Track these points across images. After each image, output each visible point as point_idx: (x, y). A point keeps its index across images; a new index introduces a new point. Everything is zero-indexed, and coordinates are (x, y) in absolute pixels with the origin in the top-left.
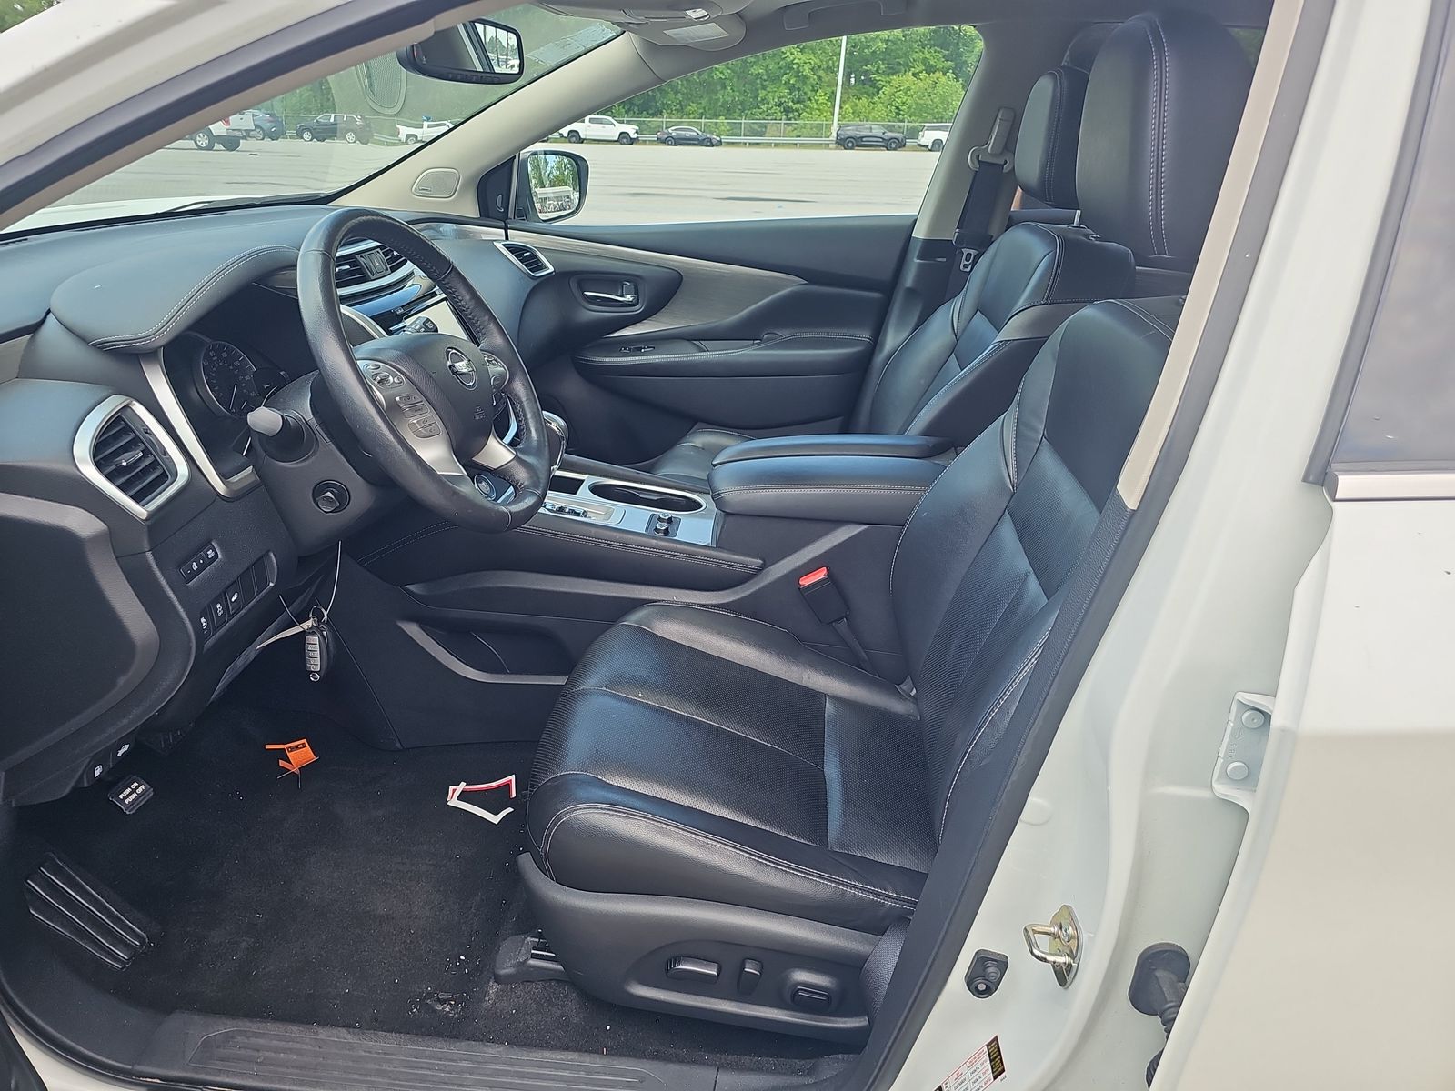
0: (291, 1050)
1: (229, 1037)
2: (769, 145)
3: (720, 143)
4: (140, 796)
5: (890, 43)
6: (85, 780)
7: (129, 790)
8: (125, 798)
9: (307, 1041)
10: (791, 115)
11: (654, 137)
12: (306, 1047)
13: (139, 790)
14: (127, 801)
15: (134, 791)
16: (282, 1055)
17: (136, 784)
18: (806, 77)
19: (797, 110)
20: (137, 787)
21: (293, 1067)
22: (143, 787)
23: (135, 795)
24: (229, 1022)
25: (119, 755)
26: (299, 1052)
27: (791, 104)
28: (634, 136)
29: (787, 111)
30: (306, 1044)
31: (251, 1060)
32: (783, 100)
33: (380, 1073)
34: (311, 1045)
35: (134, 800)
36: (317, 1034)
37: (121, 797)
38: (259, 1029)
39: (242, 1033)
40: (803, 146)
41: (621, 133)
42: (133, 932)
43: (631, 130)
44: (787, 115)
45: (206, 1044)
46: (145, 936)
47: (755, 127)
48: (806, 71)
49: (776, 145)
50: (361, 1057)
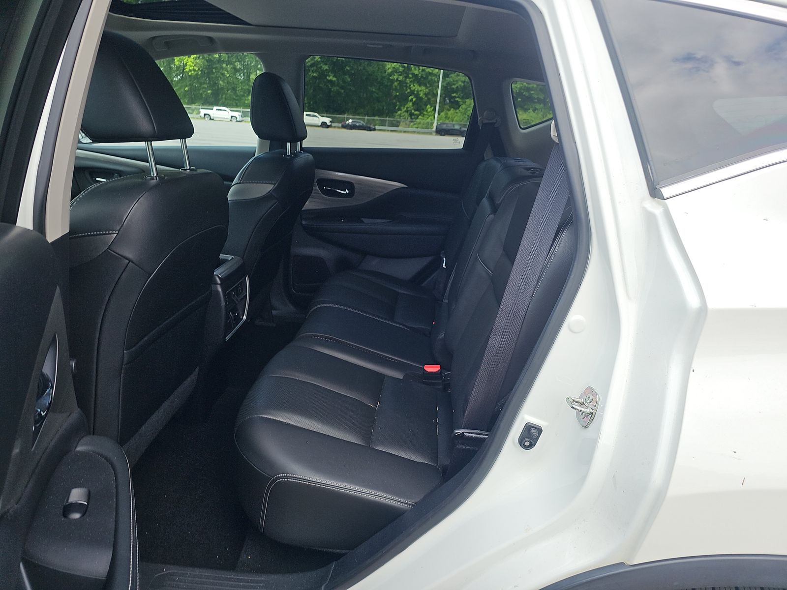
2: (401, 132)
3: (374, 130)
5: (466, 83)
10: (413, 117)
11: (340, 125)
18: (421, 98)
19: (416, 115)
27: (413, 111)
28: (329, 124)
29: (411, 115)
32: (409, 109)
40: (419, 133)
41: (322, 122)
43: (327, 120)
44: (411, 117)
47: (394, 122)
48: (421, 94)
49: (405, 132)
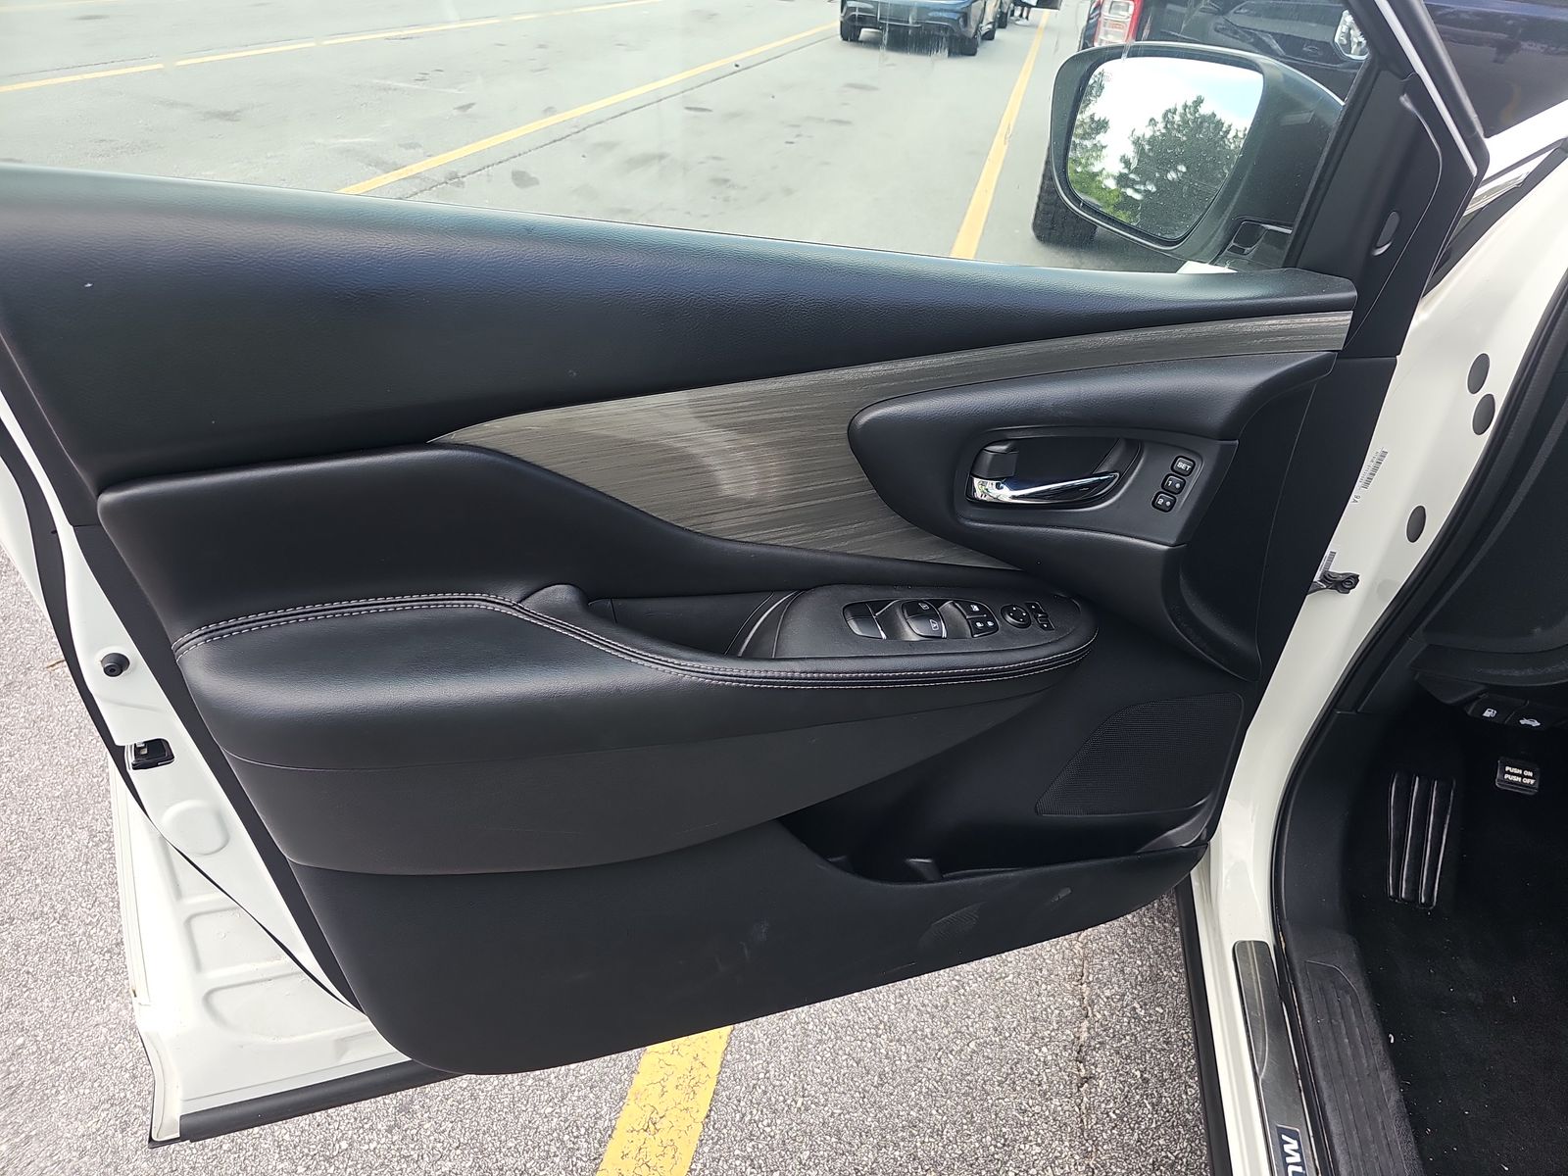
0: (1355, 1048)
1: (1347, 989)
4: (1521, 784)
6: (1472, 708)
7: (1520, 772)
8: (1509, 773)
9: (1372, 1061)
12: (1364, 1061)
13: (1527, 781)
14: (1506, 776)
15: (1522, 776)
16: (1347, 1041)
17: (1531, 774)
20: (1528, 777)
21: (1338, 1054)
22: (1532, 782)
23: (1519, 779)
24: (1362, 985)
25: (1522, 722)
26: (1356, 1056)
30: (1368, 1061)
31: (1331, 1015)
33: (1363, 1143)
34: (1368, 1066)
35: (1512, 782)
36: (1383, 1069)
37: (1507, 768)
38: (1366, 1013)
39: (1355, 1000)
42: (1430, 888)
45: (1331, 972)
46: (1434, 904)
50: (1375, 1119)
